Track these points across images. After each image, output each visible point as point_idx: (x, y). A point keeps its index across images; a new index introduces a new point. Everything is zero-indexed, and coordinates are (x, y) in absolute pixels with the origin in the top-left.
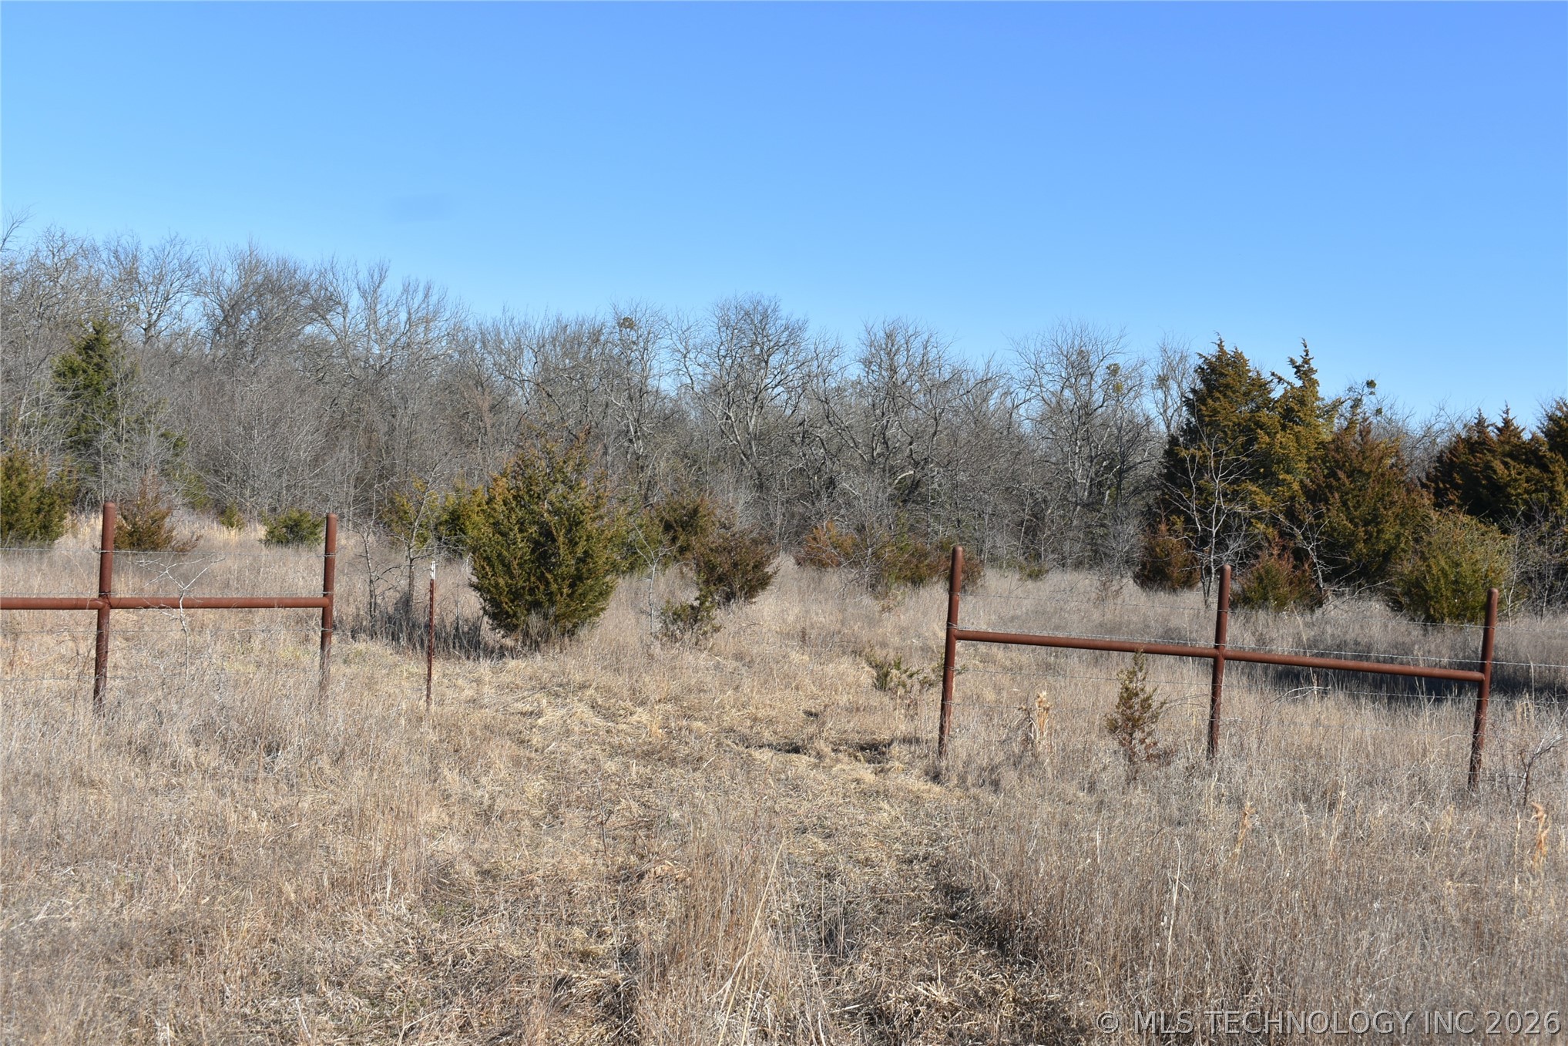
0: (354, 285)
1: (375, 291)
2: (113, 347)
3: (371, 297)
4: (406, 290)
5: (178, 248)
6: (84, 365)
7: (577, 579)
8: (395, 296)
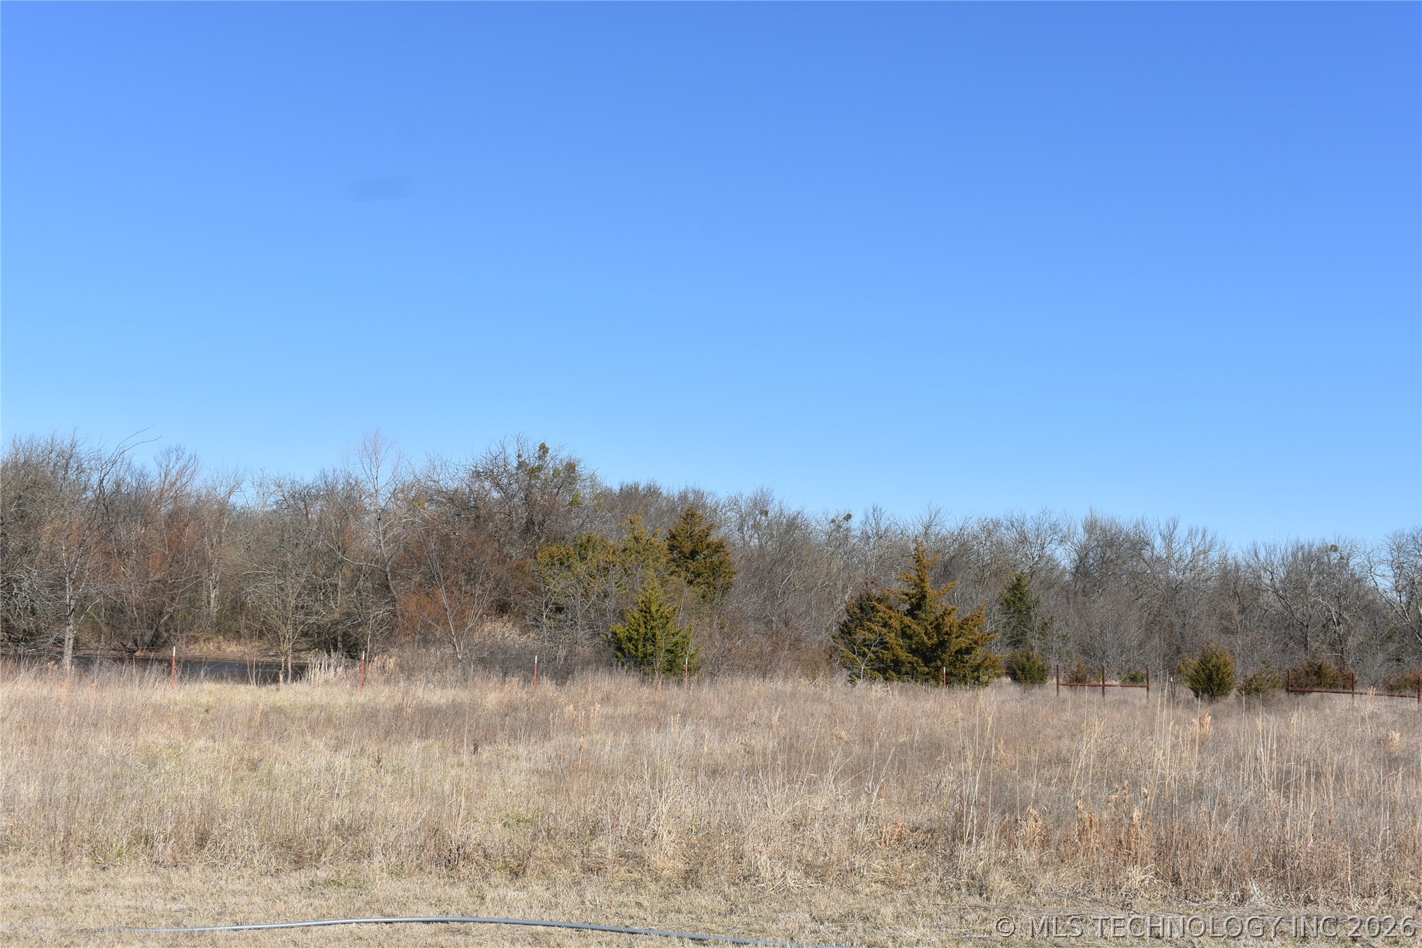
0: (1158, 533)
1: (1171, 536)
2: (1027, 588)
3: (1168, 540)
4: (1190, 534)
5: (1047, 515)
6: (1012, 598)
7: (1220, 685)
8: (1184, 538)
